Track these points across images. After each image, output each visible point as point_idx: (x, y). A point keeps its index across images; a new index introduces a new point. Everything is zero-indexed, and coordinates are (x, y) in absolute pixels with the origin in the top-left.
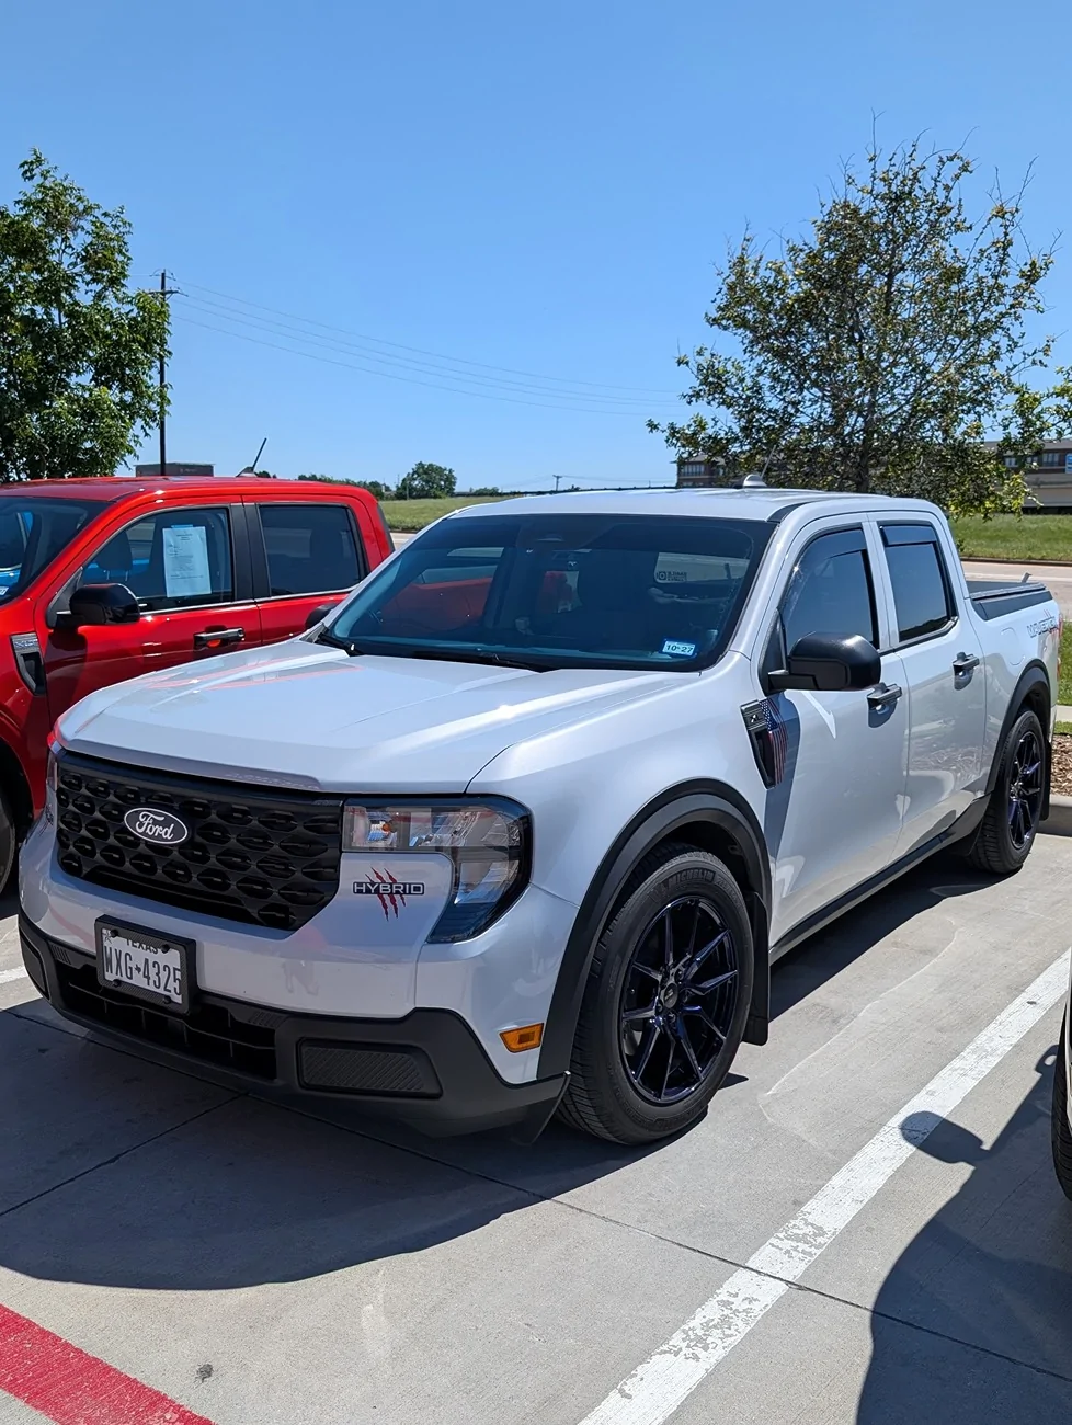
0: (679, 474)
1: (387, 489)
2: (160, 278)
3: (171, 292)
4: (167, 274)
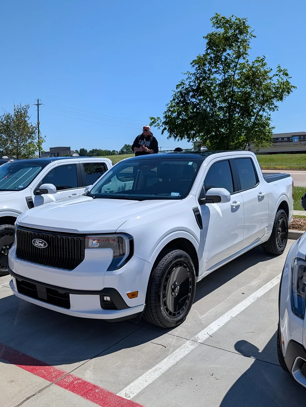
1: (117, 152)
2: (37, 101)
3: (40, 104)
4: (39, 100)
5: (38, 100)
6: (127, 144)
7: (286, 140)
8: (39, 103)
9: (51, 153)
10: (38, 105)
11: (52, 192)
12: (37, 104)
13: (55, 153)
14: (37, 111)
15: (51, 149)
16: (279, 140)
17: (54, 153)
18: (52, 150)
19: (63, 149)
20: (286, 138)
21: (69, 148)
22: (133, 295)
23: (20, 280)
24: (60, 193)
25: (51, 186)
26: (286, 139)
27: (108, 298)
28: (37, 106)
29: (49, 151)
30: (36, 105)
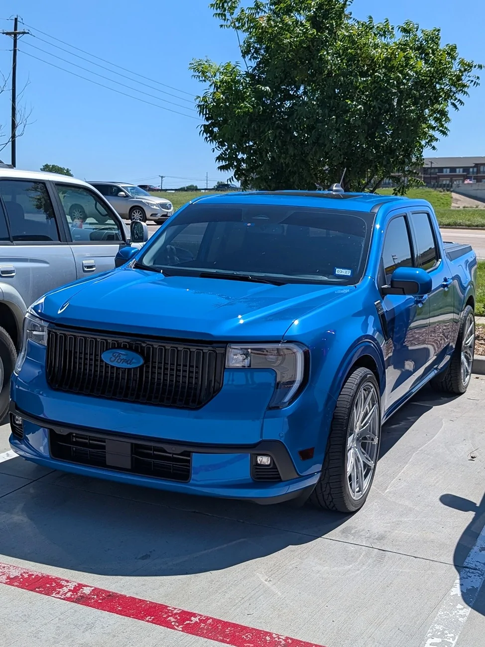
2: (14, 21)
3: (24, 33)
4: (19, 19)
5: (16, 19)
7: (461, 173)
8: (19, 30)
10: (16, 35)
12: (13, 31)
16: (444, 174)
20: (461, 170)
26: (459, 172)
28: (12, 36)
30: (8, 34)
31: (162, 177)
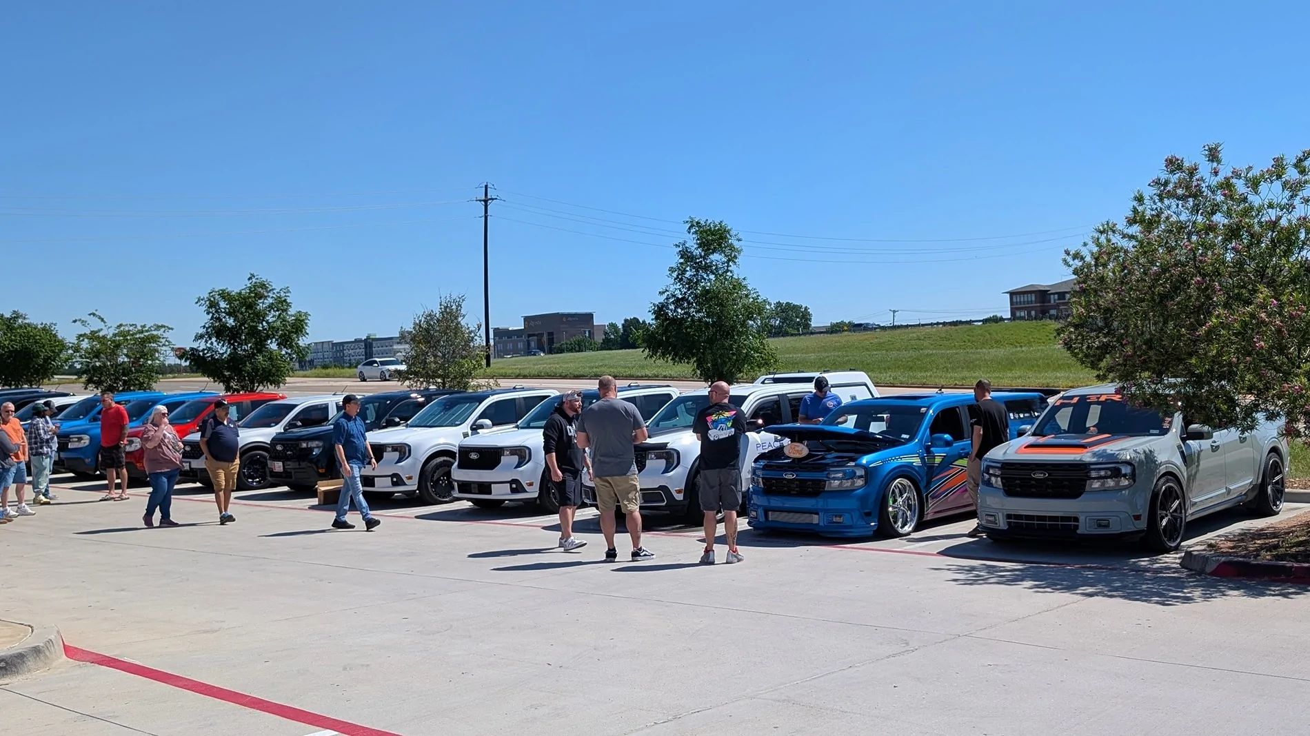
0: (1012, 303)
2: (484, 189)
3: (492, 199)
4: (489, 186)
5: (486, 187)
6: (784, 301)
8: (489, 197)
9: (529, 336)
10: (486, 201)
11: (488, 427)
12: (483, 198)
13: (542, 335)
14: (483, 218)
15: (527, 319)
17: (537, 335)
18: (532, 323)
19: (570, 319)
21: (590, 316)
22: (531, 484)
23: (460, 483)
24: (495, 428)
25: (488, 422)
27: (514, 486)
28: (483, 203)
29: (520, 326)
30: (480, 201)
31: (894, 312)
